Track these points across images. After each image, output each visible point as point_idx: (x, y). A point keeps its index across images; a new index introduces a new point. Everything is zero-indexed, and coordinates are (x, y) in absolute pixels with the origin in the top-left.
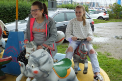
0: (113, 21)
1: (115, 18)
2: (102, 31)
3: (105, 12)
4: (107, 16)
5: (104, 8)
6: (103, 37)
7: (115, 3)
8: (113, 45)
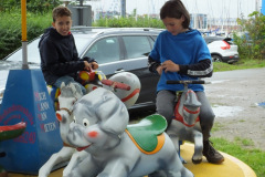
0: (252, 66)
1: (256, 57)
2: (222, 92)
3: (227, 40)
4: (232, 51)
5: (221, 31)
6: (226, 105)
7: (255, 13)
8: (255, 123)
